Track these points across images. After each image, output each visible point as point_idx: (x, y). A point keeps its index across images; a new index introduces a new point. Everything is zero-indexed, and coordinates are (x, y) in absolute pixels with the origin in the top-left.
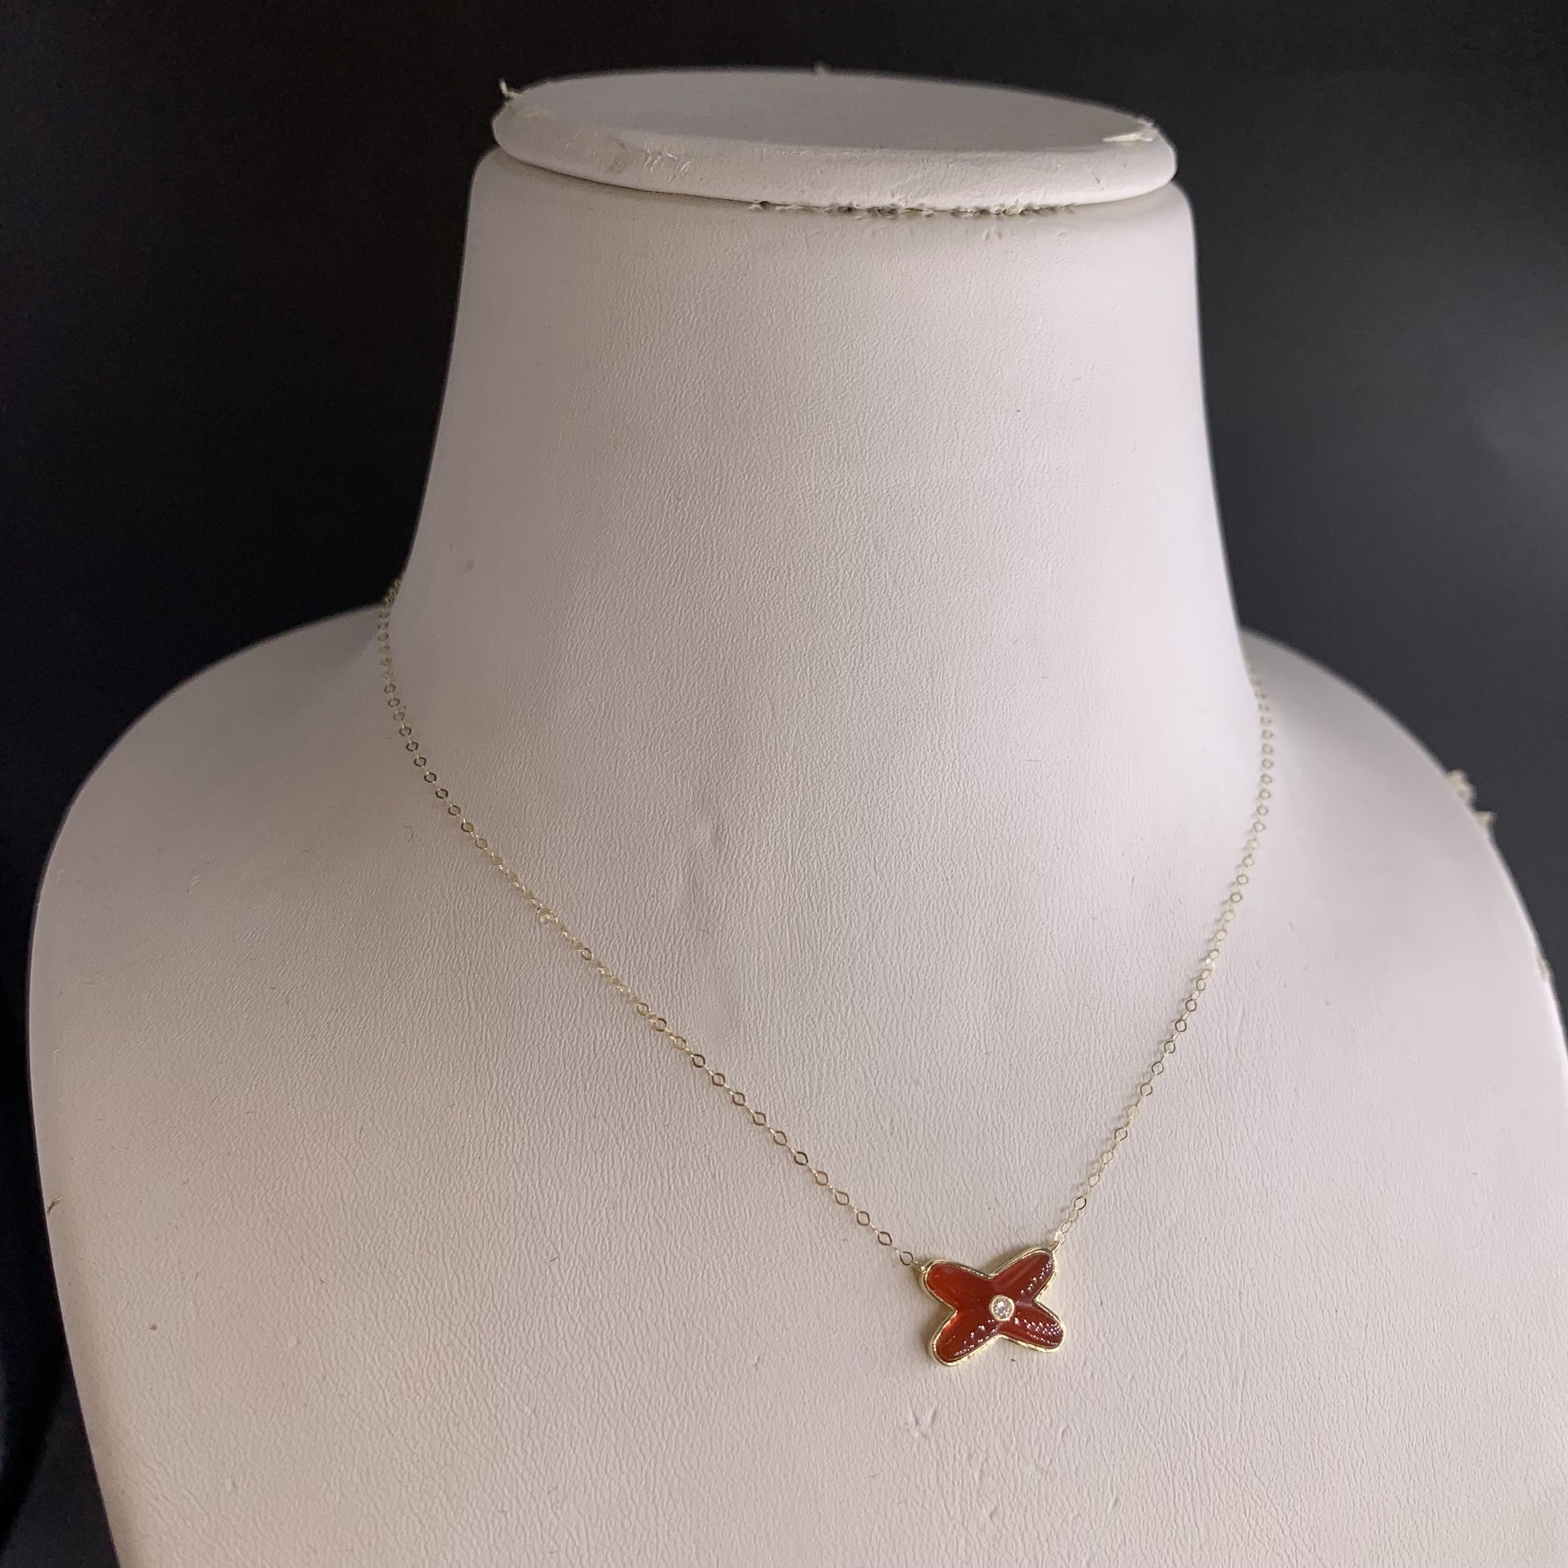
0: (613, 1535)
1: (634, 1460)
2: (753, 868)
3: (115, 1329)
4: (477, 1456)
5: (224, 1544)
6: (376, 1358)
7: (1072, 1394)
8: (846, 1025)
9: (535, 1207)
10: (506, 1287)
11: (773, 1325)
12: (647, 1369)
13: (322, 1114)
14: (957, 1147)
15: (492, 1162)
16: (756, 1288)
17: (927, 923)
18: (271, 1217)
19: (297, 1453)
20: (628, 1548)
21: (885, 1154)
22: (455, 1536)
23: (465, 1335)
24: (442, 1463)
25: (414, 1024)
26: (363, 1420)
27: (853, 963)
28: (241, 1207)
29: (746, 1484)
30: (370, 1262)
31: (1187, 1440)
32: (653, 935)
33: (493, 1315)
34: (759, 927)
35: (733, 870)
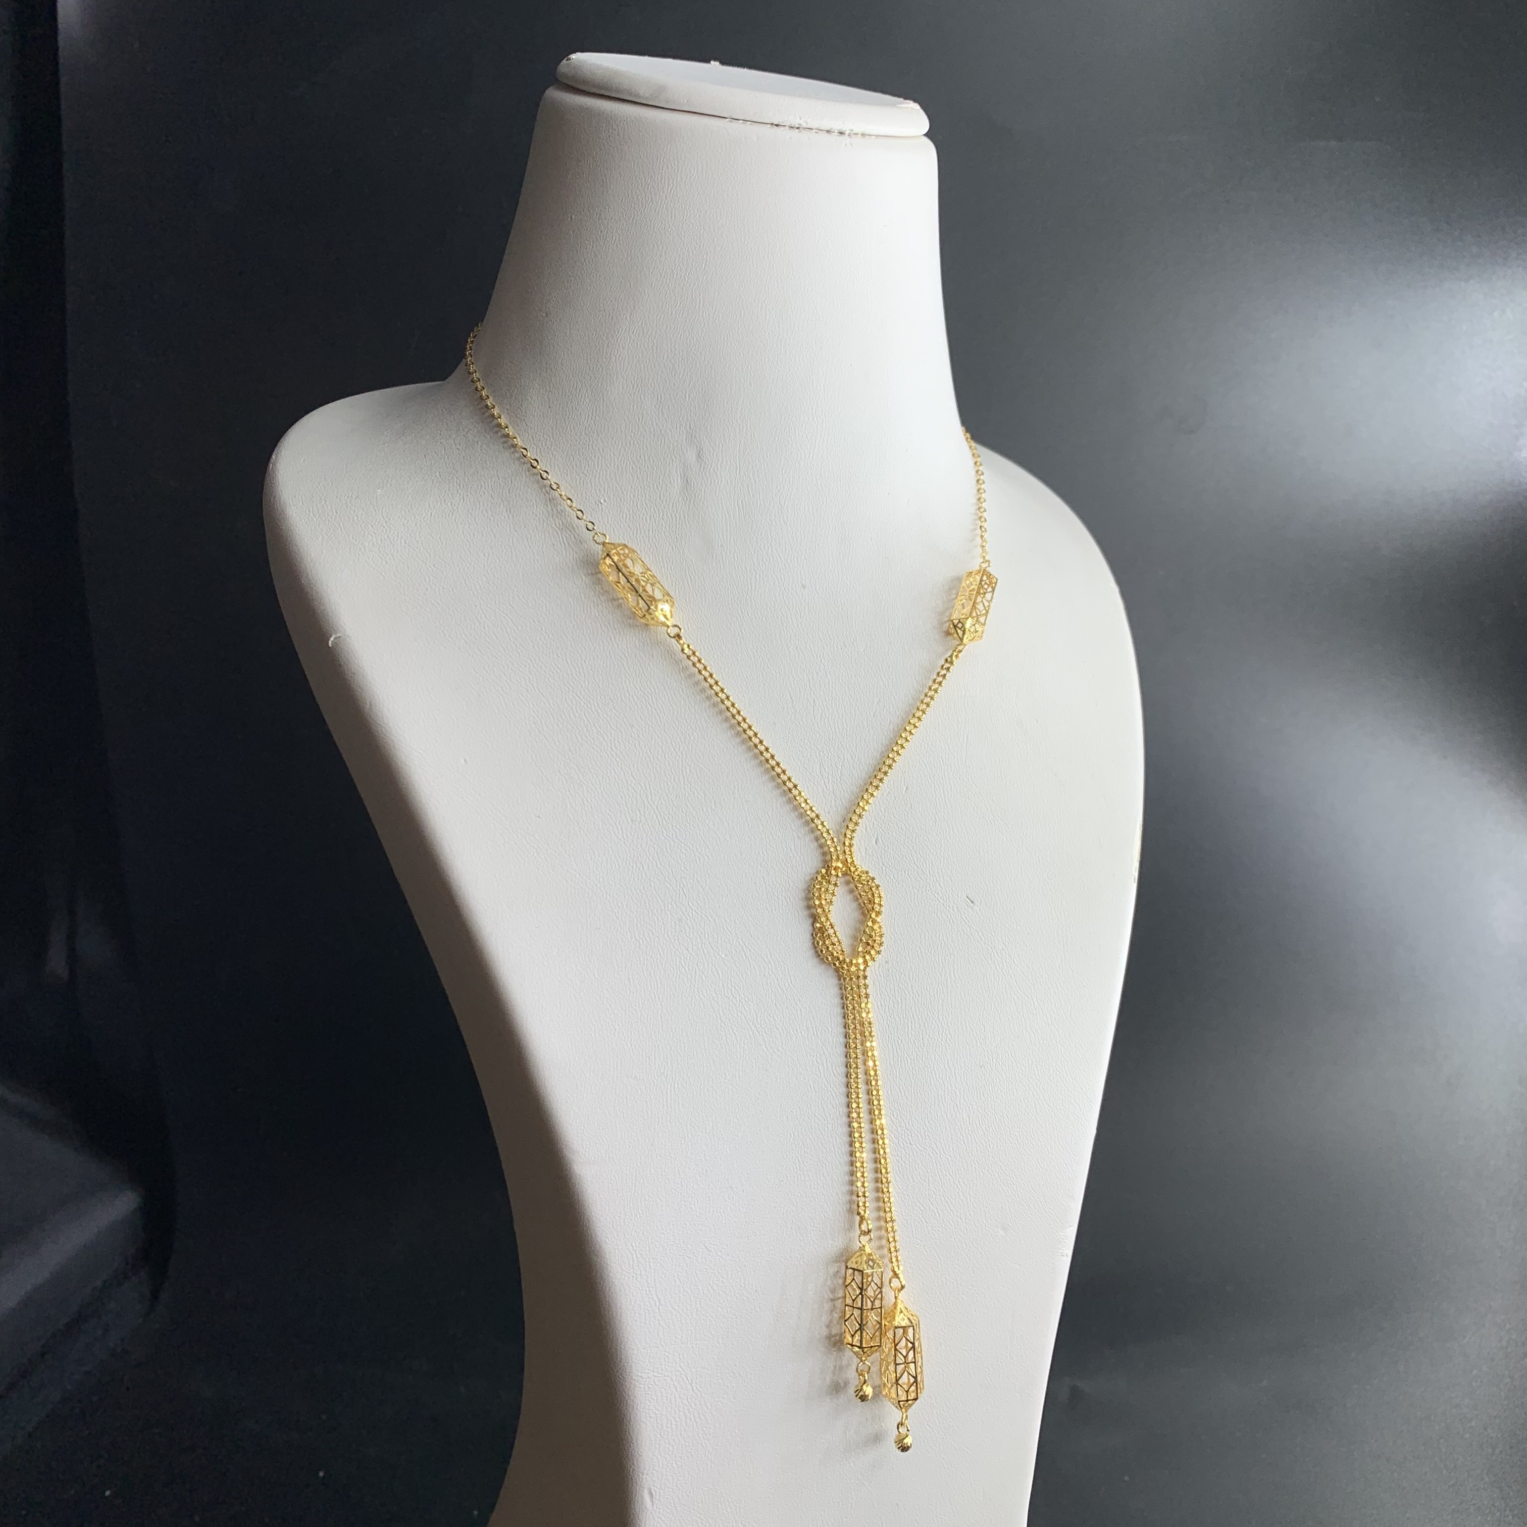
0: (663, 788)
1: (671, 754)
2: (718, 474)
4: (592, 750)
6: (535, 704)
8: (768, 556)
9: (612, 637)
10: (601, 672)
11: (737, 695)
12: (675, 713)
17: (808, 507)
20: (671, 794)
21: (790, 619)
22: (584, 786)
27: (771, 525)
29: (727, 768)
31: (940, 764)
32: (664, 507)
34: (722, 505)
35: (708, 474)
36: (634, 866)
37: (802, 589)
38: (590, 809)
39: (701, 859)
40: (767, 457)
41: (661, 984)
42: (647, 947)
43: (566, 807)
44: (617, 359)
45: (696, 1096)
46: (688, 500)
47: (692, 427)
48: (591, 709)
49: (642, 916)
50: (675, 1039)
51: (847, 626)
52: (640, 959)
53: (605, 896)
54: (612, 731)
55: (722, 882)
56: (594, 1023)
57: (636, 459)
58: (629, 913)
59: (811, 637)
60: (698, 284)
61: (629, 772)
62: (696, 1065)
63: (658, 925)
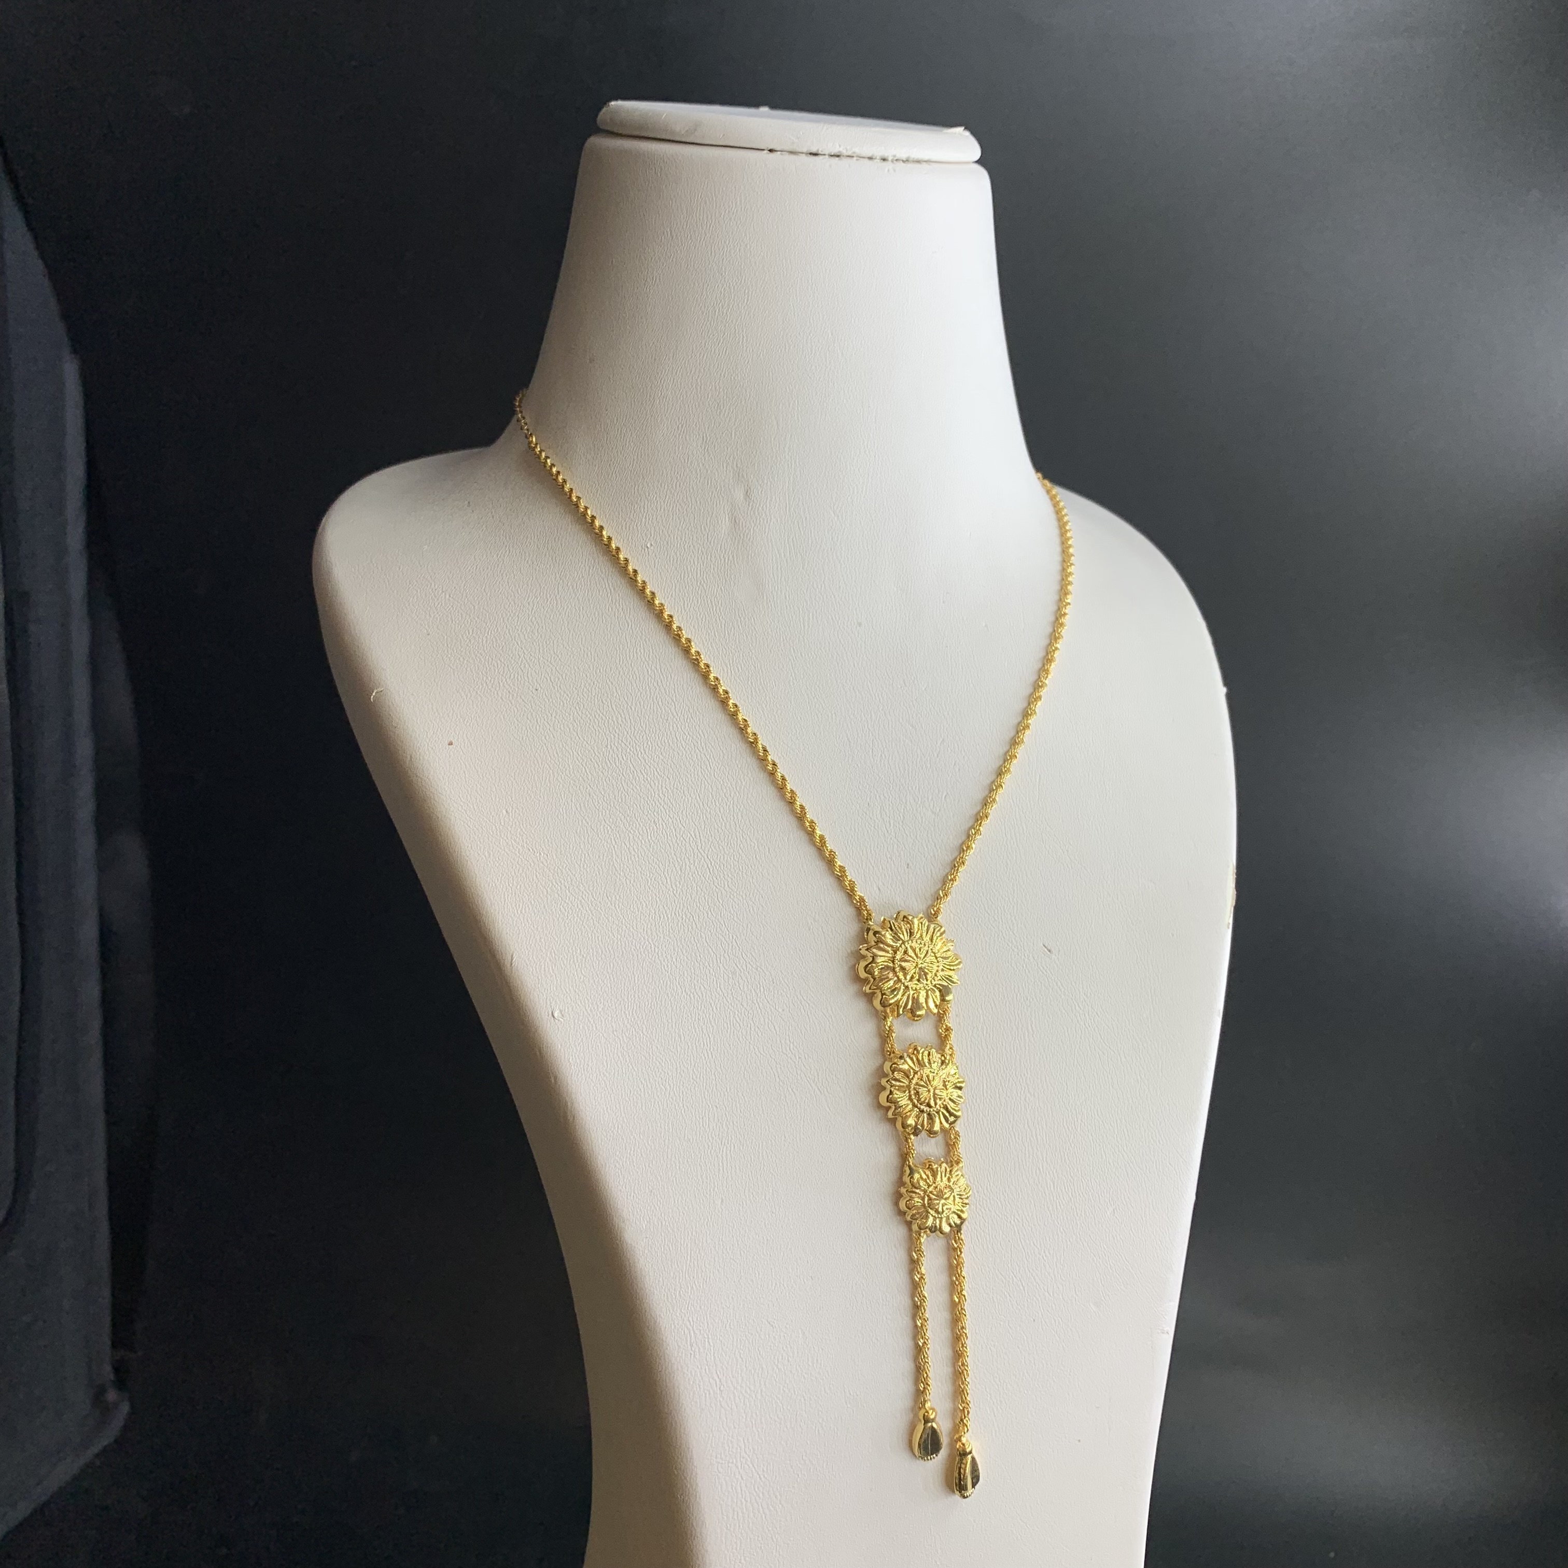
1: (722, 800)
2: (767, 512)
3: (428, 744)
4: (638, 797)
5: (506, 838)
7: (949, 779)
8: (821, 594)
9: (659, 681)
12: (726, 757)
13: (533, 643)
14: (882, 657)
15: (634, 661)
16: (781, 720)
17: (863, 544)
18: (511, 691)
19: (540, 797)
20: (722, 842)
23: (627, 741)
24: (620, 801)
25: (579, 601)
26: (575, 782)
27: (824, 562)
28: (492, 686)
30: (570, 709)
33: (642, 731)
34: (772, 544)
35: (757, 513)
36: (684, 917)
37: (858, 628)
38: (637, 859)
39: (755, 909)
40: (818, 493)
41: (714, 1041)
42: (698, 1002)
43: (612, 856)
44: (661, 401)
45: (754, 1160)
46: (737, 541)
47: (739, 465)
48: (638, 755)
49: (692, 968)
50: (730, 1099)
51: (907, 664)
52: (691, 1015)
53: (653, 949)
54: (659, 777)
55: (778, 931)
56: (643, 1082)
57: (683, 500)
58: (678, 966)
59: (868, 677)
60: (741, 319)
61: (678, 819)
62: (753, 1127)
63: (710, 979)
